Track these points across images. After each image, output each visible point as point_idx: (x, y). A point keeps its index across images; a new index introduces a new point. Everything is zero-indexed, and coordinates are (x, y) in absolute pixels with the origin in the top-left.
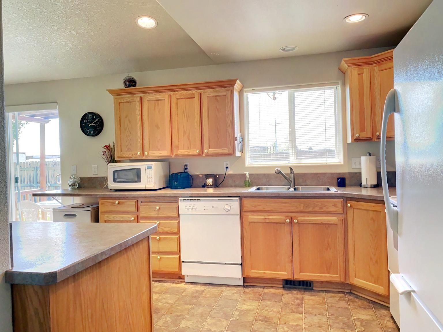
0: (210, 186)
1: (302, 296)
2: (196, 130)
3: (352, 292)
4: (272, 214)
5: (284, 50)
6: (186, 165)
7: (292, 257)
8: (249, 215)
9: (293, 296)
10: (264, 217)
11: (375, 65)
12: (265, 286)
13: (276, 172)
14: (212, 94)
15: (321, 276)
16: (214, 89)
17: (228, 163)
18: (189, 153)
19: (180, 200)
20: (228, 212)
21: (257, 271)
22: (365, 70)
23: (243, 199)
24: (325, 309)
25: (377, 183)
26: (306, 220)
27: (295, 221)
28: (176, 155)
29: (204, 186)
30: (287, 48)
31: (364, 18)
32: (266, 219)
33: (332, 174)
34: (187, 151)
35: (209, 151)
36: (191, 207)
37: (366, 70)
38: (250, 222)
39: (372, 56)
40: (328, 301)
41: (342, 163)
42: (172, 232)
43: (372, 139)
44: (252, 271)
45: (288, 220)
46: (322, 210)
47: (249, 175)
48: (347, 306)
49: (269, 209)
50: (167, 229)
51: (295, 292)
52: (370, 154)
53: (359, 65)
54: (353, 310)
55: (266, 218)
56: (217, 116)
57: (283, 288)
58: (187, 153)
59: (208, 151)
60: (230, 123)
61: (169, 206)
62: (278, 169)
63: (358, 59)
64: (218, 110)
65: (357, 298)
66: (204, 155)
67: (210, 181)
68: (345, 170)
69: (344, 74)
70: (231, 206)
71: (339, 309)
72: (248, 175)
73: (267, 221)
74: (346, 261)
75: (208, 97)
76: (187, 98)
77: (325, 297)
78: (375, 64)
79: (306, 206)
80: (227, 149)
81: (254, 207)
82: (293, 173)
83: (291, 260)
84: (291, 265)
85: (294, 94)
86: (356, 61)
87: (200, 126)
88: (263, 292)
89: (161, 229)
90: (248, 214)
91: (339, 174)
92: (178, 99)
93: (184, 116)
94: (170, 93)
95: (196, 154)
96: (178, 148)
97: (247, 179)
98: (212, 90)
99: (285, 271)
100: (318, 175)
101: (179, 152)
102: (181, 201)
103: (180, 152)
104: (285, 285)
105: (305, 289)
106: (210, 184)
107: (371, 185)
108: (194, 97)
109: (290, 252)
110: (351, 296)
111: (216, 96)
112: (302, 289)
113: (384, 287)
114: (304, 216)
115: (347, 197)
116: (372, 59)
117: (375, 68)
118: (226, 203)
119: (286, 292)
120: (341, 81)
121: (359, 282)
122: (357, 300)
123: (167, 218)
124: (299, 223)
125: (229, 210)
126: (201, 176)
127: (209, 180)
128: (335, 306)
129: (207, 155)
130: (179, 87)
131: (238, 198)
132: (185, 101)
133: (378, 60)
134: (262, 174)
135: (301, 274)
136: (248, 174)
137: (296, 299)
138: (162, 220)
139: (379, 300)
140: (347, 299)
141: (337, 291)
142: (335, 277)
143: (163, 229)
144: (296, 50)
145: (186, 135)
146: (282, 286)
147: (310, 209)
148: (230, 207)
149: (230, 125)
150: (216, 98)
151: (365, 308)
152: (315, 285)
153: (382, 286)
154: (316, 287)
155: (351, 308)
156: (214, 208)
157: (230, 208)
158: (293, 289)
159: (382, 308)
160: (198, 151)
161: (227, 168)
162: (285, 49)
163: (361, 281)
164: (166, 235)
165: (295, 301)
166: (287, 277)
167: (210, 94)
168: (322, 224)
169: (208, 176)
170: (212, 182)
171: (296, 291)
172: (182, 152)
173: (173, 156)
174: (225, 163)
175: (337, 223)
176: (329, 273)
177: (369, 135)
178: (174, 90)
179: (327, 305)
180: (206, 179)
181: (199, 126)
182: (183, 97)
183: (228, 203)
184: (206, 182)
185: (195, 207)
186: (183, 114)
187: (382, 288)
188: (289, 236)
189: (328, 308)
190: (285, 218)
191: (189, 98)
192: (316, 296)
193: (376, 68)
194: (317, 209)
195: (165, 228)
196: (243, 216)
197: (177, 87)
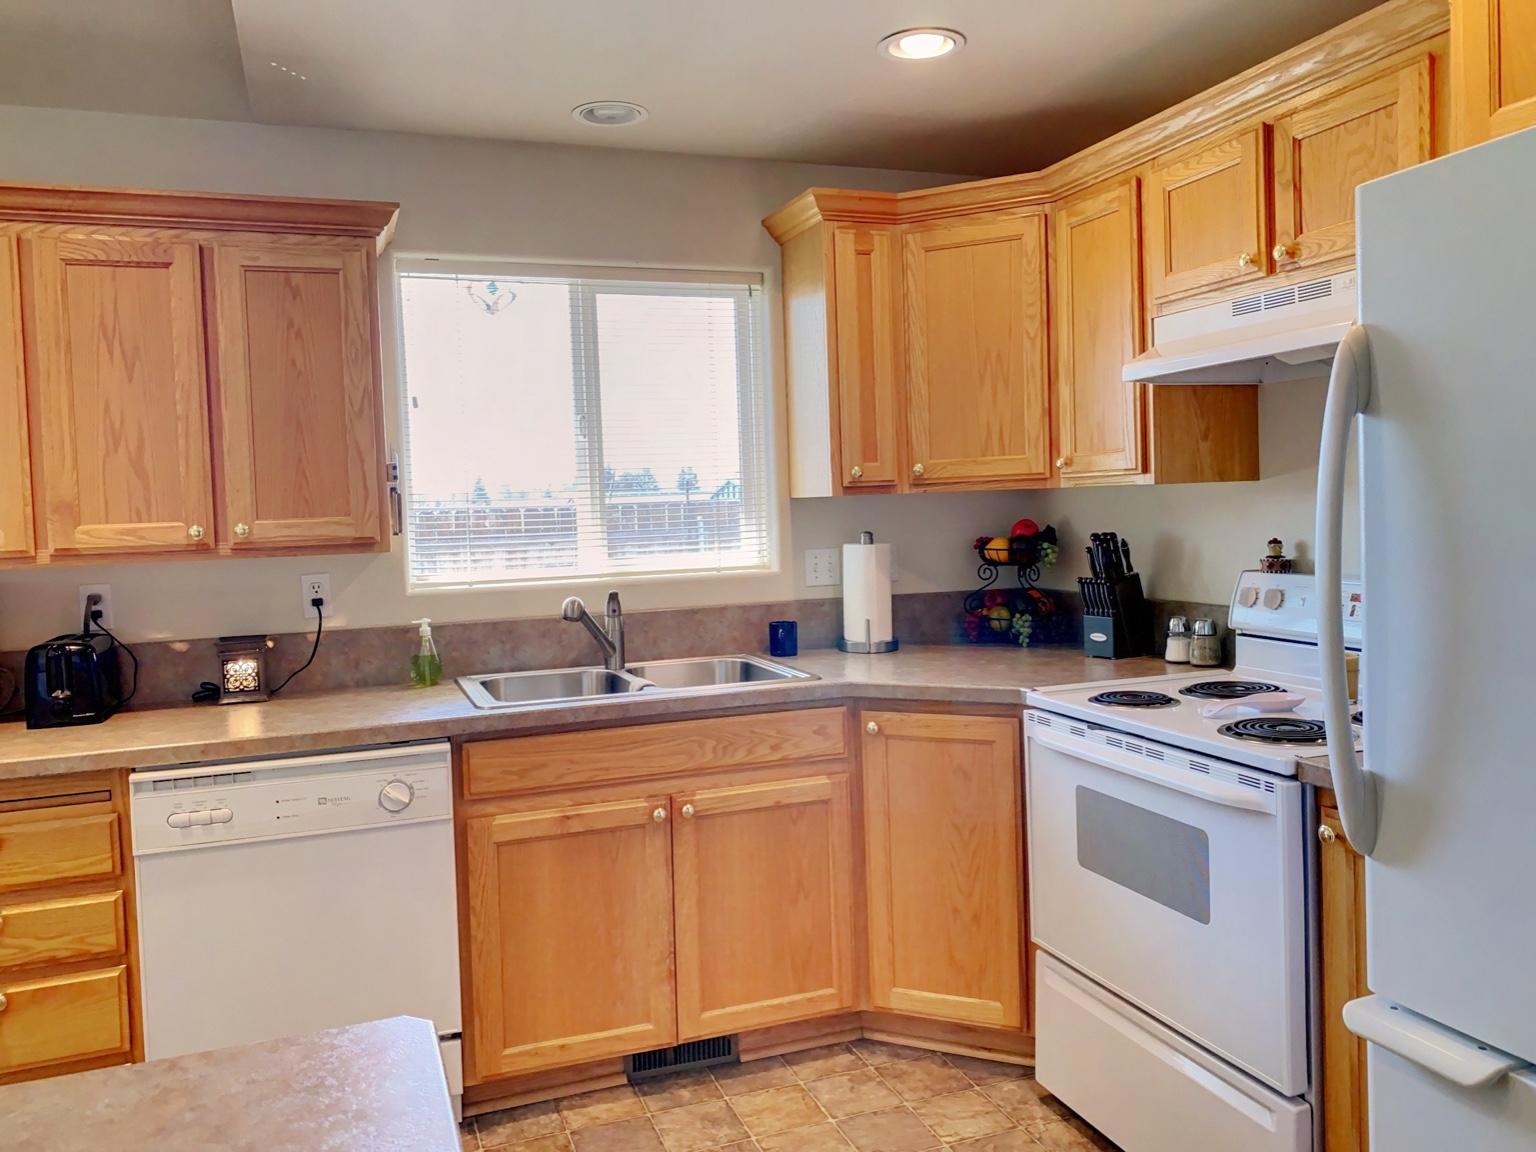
0: (247, 697)
1: (722, 1104)
2: (180, 426)
3: (868, 1035)
4: (592, 794)
5: (590, 114)
6: (94, 599)
7: (673, 956)
8: (493, 815)
9: (690, 1113)
10: (562, 811)
11: (905, 226)
12: (557, 1100)
13: (569, 614)
14: (265, 260)
15: (780, 1007)
16: (274, 237)
17: (323, 579)
18: (142, 538)
19: (137, 784)
20: (398, 816)
21: (529, 1047)
22: (877, 239)
23: (465, 746)
24: (836, 1135)
25: (893, 637)
26: (725, 798)
27: (688, 809)
28: (62, 554)
29: (211, 695)
30: (602, 108)
31: (950, 45)
32: (570, 822)
33: (744, 608)
34: (129, 532)
35: (254, 532)
36: (204, 814)
37: (881, 240)
38: (499, 845)
39: (901, 195)
40: (825, 1098)
41: (775, 568)
42: (87, 953)
43: (894, 486)
44: (508, 1051)
45: (660, 813)
46: (778, 756)
47: (435, 629)
48: (895, 1102)
49: (583, 777)
50: (54, 944)
51: (685, 1094)
52: (870, 534)
53: (860, 220)
54: (923, 1111)
55: (568, 818)
56: (294, 363)
57: (630, 1089)
58: (132, 541)
59: (250, 529)
60: (363, 397)
61: (57, 824)
62: (573, 602)
63: (860, 199)
64: (299, 335)
65: (897, 1056)
66: (224, 548)
67: (242, 670)
68: (784, 593)
69: (781, 245)
70: (414, 785)
71: (881, 1120)
72: (429, 633)
73: (575, 826)
74: (861, 931)
75: (247, 269)
76: (128, 265)
77: (801, 1083)
78: (908, 225)
79: (725, 748)
80: (348, 520)
81: (515, 778)
82: (620, 614)
83: (670, 970)
84: (667, 989)
85: (594, 300)
86: (853, 205)
87: (201, 407)
88: (568, 1132)
89: (15, 947)
90: (490, 808)
91: (768, 607)
92: (69, 262)
93: (111, 353)
94: (18, 227)
95: (185, 542)
96: (72, 514)
97: (425, 651)
98: (264, 238)
99: (647, 1019)
100: (698, 617)
101: (78, 536)
102: (137, 791)
103: (87, 533)
104: (634, 1070)
105: (711, 1068)
106: (245, 683)
107: (879, 644)
108: (166, 259)
109: (665, 938)
110: (874, 1053)
111: (287, 271)
112: (700, 1071)
113: (1002, 1003)
114: (716, 786)
115: (857, 699)
116: (900, 204)
117: (910, 237)
118: (389, 773)
119: (653, 1103)
120: (768, 272)
121: (906, 999)
122: (903, 1065)
123: (56, 887)
124: (698, 817)
125: (408, 805)
126: (180, 647)
127: (237, 667)
128: (861, 1114)
129: (246, 549)
130: (80, 204)
131: (447, 746)
132: (114, 278)
133: (921, 212)
134: (485, 624)
135: (707, 1015)
136: (429, 629)
137: (713, 1125)
138: (18, 904)
139: (971, 1047)
140: (872, 1068)
141: (821, 1048)
142: (825, 998)
143: (24, 949)
144: (639, 119)
145: (122, 450)
146: (625, 1081)
147: (740, 756)
148: (410, 788)
149: (361, 411)
150: (288, 282)
151: (950, 1091)
152: (743, 1044)
153: (998, 999)
154: (748, 1051)
155: (914, 1104)
156: (329, 803)
157: (412, 794)
158: (671, 1081)
159: (993, 1074)
160: (194, 530)
161: (317, 603)
162: (595, 112)
163: (915, 993)
164: (45, 976)
165: (713, 1131)
166: (655, 1043)
167: (258, 258)
168: (778, 807)
169: (230, 647)
170: (257, 674)
171: (685, 1087)
172: (95, 534)
173: (44, 557)
174: (307, 580)
175: (827, 797)
176: (801, 990)
177: (888, 474)
178: (48, 216)
179: (834, 1118)
180: (225, 662)
181: (195, 405)
182: (104, 258)
183: (400, 772)
184: (225, 676)
185: (224, 812)
186: (103, 344)
187: (998, 1004)
188: (660, 876)
189: (845, 1127)
190: (645, 804)
191: (139, 265)
192: (771, 1090)
193: (914, 240)
194: (763, 753)
195: (38, 938)
196: (469, 821)
197: (67, 203)
